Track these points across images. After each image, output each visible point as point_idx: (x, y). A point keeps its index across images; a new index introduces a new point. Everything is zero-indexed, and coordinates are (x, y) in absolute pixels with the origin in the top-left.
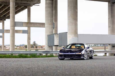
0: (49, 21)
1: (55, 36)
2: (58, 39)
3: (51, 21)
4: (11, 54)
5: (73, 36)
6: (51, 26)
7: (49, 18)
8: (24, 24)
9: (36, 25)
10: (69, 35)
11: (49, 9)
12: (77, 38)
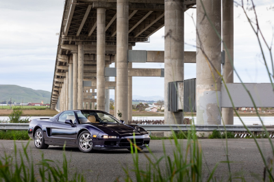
0: (173, 51)
1: (179, 86)
3: (176, 51)
5: (208, 89)
6: (177, 62)
7: (173, 44)
8: (149, 55)
10: (198, 86)
11: (172, 20)
12: (219, 92)
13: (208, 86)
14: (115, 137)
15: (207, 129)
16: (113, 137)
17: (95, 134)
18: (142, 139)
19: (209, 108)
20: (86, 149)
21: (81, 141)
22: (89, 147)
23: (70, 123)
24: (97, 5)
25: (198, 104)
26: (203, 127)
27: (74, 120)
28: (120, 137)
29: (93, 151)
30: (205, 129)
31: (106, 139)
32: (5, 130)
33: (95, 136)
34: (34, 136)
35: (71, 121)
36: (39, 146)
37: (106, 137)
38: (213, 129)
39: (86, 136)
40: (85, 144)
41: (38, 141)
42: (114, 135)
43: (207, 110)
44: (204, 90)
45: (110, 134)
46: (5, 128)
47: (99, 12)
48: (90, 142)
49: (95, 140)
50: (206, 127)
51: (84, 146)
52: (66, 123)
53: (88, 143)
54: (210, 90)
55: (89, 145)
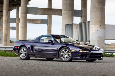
0: (68, 6)
1: (74, 27)
2: (78, 32)
4: (4, 51)
5: (98, 28)
6: (70, 13)
7: (68, 2)
8: (39, 11)
9: (56, 13)
10: (91, 26)
12: (104, 30)
13: (98, 26)
14: (87, 52)
16: (85, 52)
19: (98, 39)
21: (61, 54)
28: (90, 51)
29: (70, 61)
31: (81, 53)
33: (73, 51)
35: (52, 41)
37: (81, 51)
39: (65, 51)
40: (65, 56)
42: (86, 50)
43: (98, 40)
44: (95, 28)
48: (68, 55)
51: (64, 58)
52: (48, 42)
53: (67, 56)
54: (99, 28)
55: (68, 57)
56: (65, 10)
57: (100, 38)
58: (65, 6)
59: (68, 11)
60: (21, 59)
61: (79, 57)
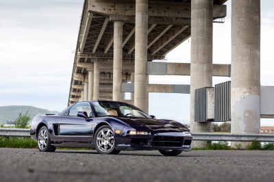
1: (208, 93)
2: (214, 103)
3: (204, 54)
5: (245, 93)
6: (205, 67)
7: (201, 46)
10: (233, 89)
11: (200, 20)
12: (258, 97)
13: (245, 89)
14: (146, 133)
15: (246, 139)
16: (143, 133)
17: (118, 129)
18: (182, 138)
19: (246, 115)
20: (104, 150)
21: (98, 138)
22: (109, 147)
23: (83, 116)
24: (114, 18)
25: (233, 110)
26: (241, 136)
27: (89, 113)
28: (153, 133)
29: (115, 152)
30: (243, 139)
31: (134, 135)
32: (8, 137)
33: (118, 132)
34: (37, 136)
35: (85, 113)
36: (43, 148)
37: (133, 132)
38: (252, 139)
39: (105, 132)
40: (104, 144)
41: (42, 142)
44: (240, 94)
45: (138, 129)
46: (8, 134)
47: (116, 26)
48: (110, 141)
49: (118, 138)
50: (244, 136)
51: (103, 146)
52: (79, 115)
53: (108, 142)
54: (247, 94)
55: (110, 145)
56: (195, 62)
57: (250, 112)
58: (196, 55)
59: (200, 64)
60: (40, 151)
61: (129, 145)
